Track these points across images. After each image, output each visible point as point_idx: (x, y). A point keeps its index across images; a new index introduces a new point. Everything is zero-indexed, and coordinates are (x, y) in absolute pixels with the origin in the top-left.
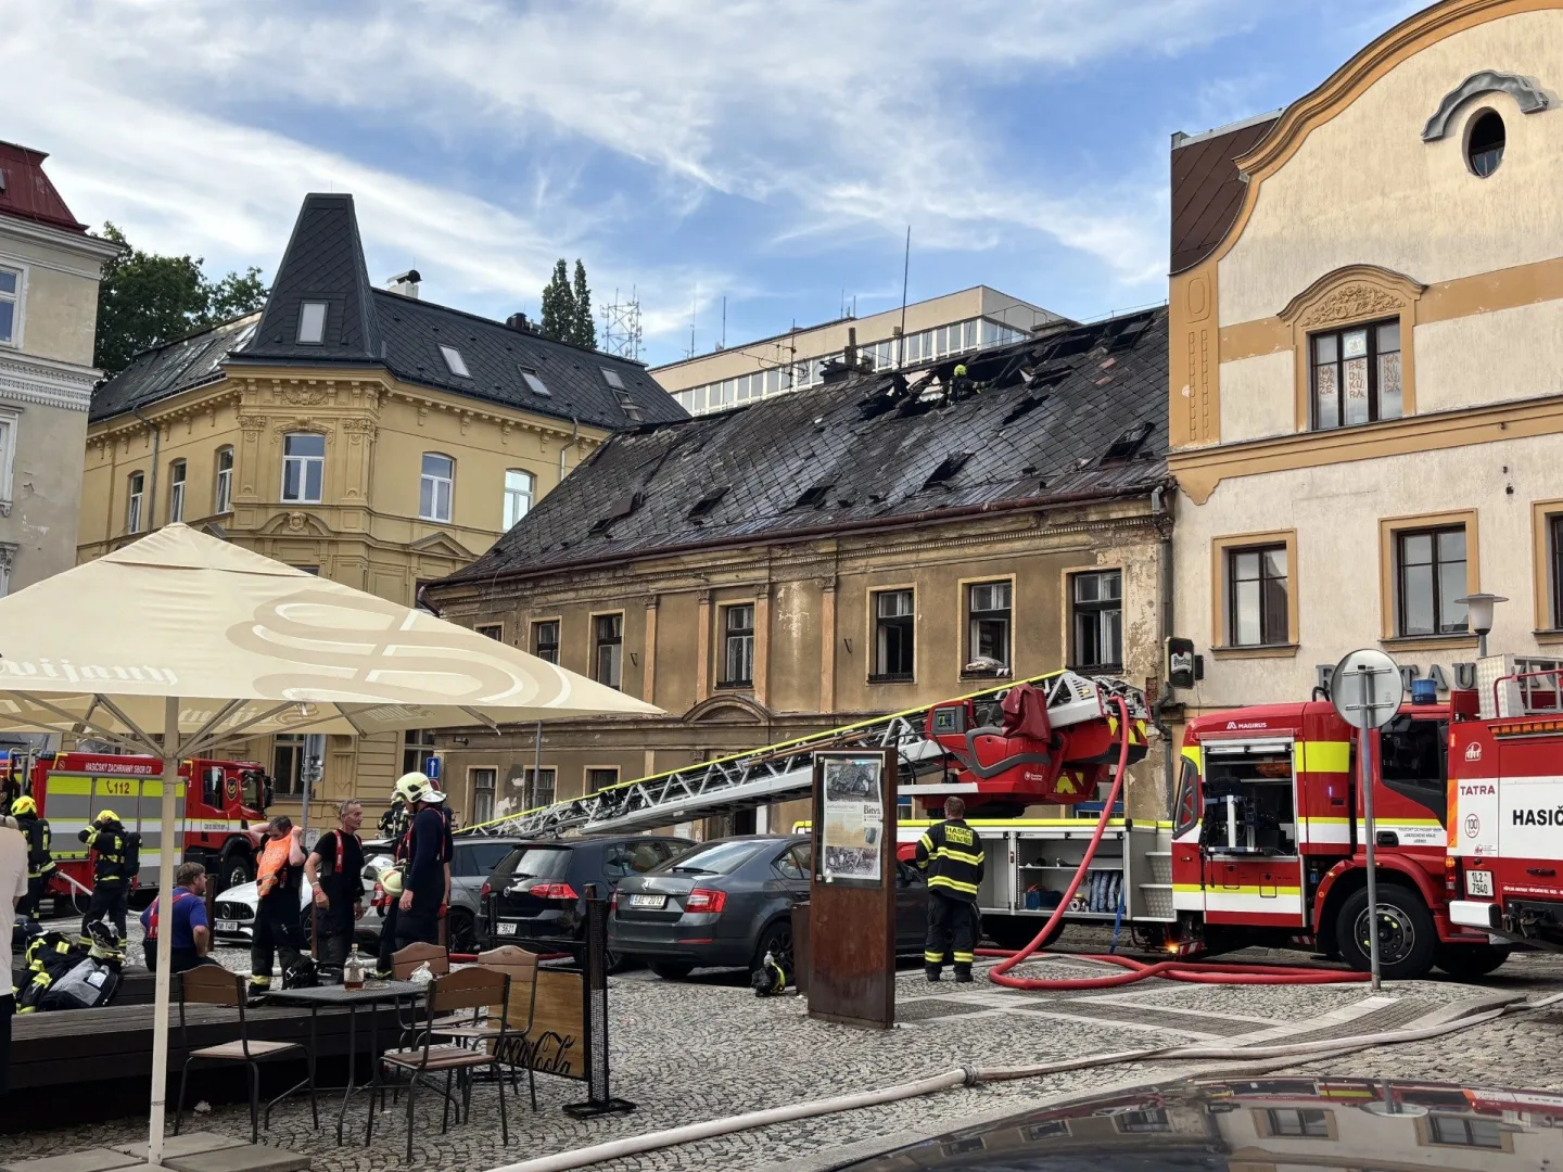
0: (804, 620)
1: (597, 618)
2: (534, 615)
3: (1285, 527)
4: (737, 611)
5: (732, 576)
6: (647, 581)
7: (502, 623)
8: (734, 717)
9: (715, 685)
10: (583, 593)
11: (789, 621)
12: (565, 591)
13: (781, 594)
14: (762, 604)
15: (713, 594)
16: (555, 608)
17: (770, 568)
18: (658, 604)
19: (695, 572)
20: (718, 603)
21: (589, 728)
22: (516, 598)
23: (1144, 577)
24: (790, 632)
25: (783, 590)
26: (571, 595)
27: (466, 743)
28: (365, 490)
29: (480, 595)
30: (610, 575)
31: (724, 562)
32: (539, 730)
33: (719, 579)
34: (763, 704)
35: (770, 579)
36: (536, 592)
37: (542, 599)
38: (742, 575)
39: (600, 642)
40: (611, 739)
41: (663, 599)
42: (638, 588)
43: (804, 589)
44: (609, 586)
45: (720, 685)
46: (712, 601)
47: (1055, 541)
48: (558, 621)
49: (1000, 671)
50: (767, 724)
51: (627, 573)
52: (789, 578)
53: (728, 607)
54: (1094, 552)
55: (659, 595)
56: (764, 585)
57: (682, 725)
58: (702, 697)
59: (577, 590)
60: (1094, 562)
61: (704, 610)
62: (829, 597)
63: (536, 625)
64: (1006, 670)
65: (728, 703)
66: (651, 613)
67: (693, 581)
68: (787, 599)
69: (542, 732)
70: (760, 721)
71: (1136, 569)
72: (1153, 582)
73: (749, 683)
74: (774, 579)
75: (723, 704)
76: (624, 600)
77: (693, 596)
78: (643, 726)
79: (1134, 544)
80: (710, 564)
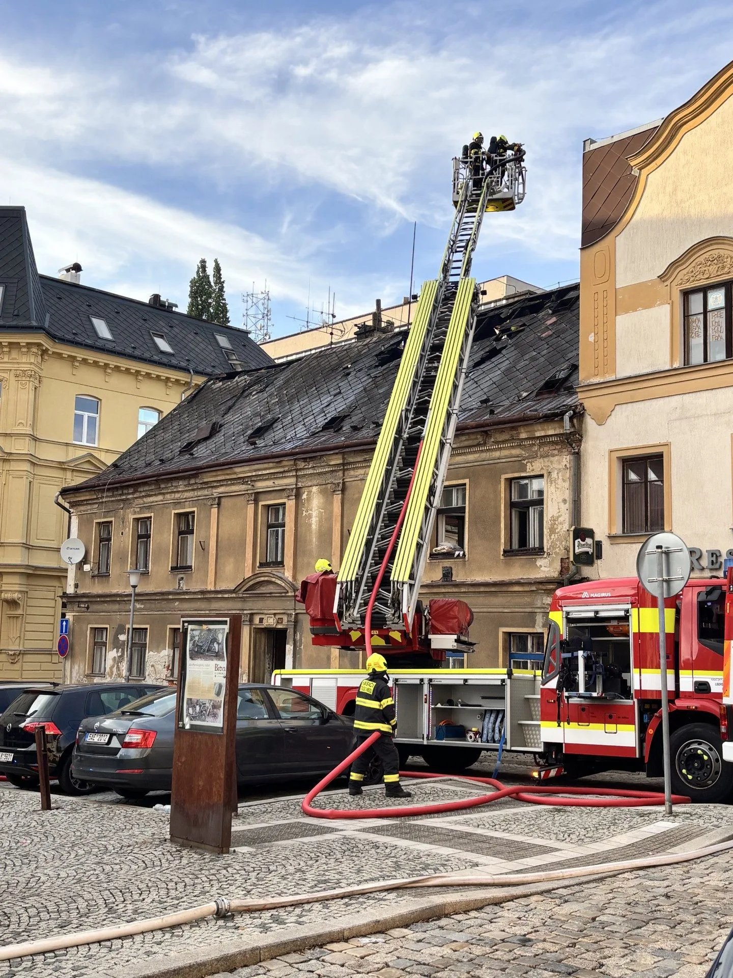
0: (320, 516)
1: (179, 516)
2: (135, 513)
3: (663, 441)
4: (276, 509)
5: (269, 483)
6: (212, 487)
7: (113, 519)
8: (271, 589)
9: (258, 564)
10: (168, 496)
11: (310, 517)
12: (155, 495)
13: (304, 496)
14: (291, 504)
15: (257, 497)
16: (149, 508)
17: (297, 476)
18: (219, 504)
19: (243, 480)
20: (261, 503)
21: (171, 597)
22: (123, 500)
23: (560, 481)
24: (310, 525)
25: (306, 493)
26: (160, 498)
27: (88, 608)
28: (30, 422)
29: (97, 498)
30: (186, 483)
31: (264, 472)
32: (132, 599)
33: (261, 485)
34: (290, 579)
35: (296, 485)
36: (135, 496)
37: (140, 501)
38: (277, 482)
39: (180, 533)
40: (186, 605)
41: (223, 500)
42: (206, 492)
43: (321, 492)
44: (186, 491)
45: (262, 565)
46: (256, 501)
47: (497, 454)
48: (151, 517)
49: (457, 553)
50: (293, 594)
51: (198, 481)
52: (310, 484)
53: (269, 506)
54: (525, 462)
55: (220, 498)
56: (292, 489)
57: (234, 595)
58: (248, 574)
59: (164, 494)
60: (525, 471)
61: (251, 508)
62: (337, 498)
63: (137, 520)
64: (461, 553)
65: (266, 579)
66: (214, 511)
67: (244, 487)
68: (309, 499)
69: (135, 600)
70: (288, 592)
71: (554, 475)
72: (567, 485)
73: (281, 563)
74: (300, 485)
75: (262, 579)
76: (195, 501)
77: (242, 498)
78: (208, 596)
79: (553, 456)
80: (254, 474)
